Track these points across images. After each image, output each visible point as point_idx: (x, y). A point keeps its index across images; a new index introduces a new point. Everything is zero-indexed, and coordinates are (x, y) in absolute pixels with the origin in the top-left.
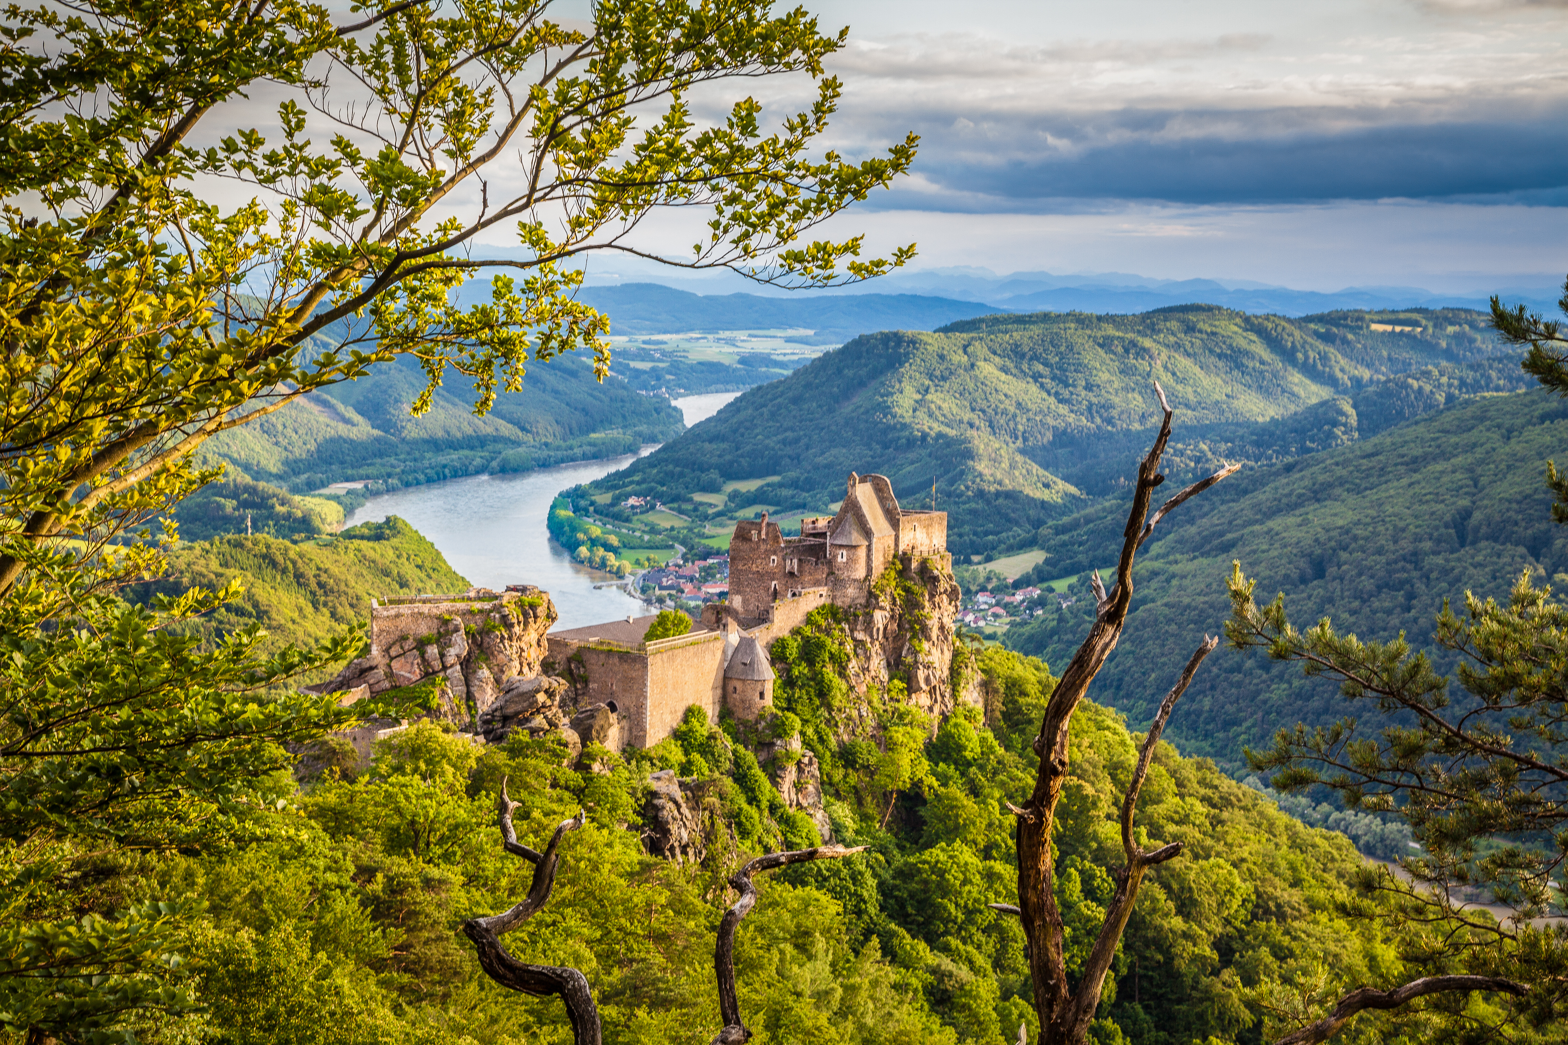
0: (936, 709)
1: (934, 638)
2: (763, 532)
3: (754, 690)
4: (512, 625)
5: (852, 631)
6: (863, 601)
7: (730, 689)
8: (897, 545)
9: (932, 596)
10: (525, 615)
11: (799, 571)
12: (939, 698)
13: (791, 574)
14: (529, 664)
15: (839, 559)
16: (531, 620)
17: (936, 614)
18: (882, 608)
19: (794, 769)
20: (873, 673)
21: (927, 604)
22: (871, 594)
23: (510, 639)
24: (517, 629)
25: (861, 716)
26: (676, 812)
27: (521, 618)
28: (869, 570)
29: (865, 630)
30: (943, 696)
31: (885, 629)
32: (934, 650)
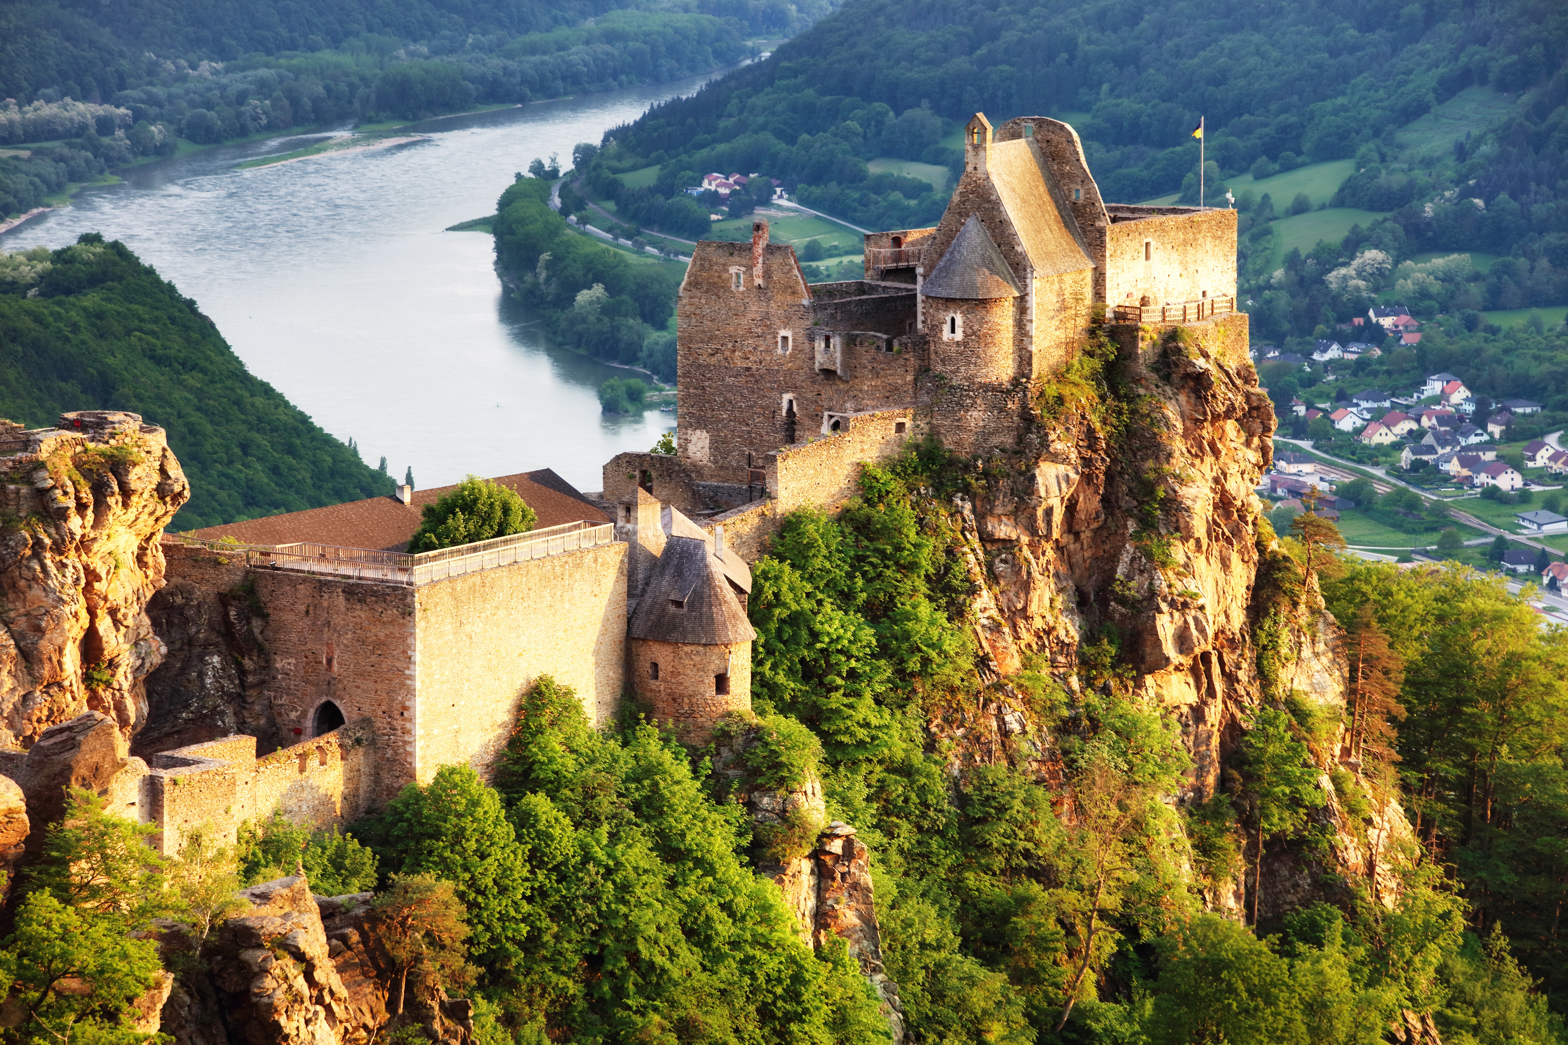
0: (1214, 713)
1: (1200, 529)
2: (758, 270)
3: (702, 669)
4: (62, 514)
5: (980, 516)
6: (1009, 440)
7: (645, 667)
8: (1099, 295)
9: (1194, 423)
10: (100, 491)
11: (845, 365)
12: (1219, 686)
13: (828, 373)
14: (113, 612)
15: (946, 335)
16: (114, 501)
17: (1207, 467)
18: (1055, 458)
19: (806, 866)
20: (1038, 623)
21: (1178, 445)
22: (1028, 419)
23: (59, 548)
24: (75, 523)
25: (1005, 733)
26: (300, 983)
27: (87, 496)
28: (1024, 359)
29: (1015, 515)
30: (1230, 679)
31: (1071, 508)
32: (1199, 562)
